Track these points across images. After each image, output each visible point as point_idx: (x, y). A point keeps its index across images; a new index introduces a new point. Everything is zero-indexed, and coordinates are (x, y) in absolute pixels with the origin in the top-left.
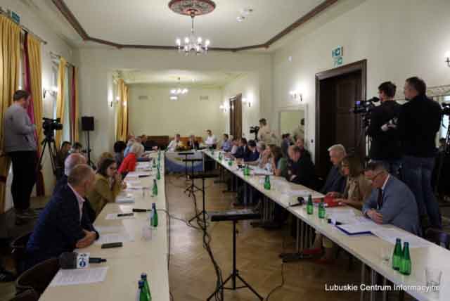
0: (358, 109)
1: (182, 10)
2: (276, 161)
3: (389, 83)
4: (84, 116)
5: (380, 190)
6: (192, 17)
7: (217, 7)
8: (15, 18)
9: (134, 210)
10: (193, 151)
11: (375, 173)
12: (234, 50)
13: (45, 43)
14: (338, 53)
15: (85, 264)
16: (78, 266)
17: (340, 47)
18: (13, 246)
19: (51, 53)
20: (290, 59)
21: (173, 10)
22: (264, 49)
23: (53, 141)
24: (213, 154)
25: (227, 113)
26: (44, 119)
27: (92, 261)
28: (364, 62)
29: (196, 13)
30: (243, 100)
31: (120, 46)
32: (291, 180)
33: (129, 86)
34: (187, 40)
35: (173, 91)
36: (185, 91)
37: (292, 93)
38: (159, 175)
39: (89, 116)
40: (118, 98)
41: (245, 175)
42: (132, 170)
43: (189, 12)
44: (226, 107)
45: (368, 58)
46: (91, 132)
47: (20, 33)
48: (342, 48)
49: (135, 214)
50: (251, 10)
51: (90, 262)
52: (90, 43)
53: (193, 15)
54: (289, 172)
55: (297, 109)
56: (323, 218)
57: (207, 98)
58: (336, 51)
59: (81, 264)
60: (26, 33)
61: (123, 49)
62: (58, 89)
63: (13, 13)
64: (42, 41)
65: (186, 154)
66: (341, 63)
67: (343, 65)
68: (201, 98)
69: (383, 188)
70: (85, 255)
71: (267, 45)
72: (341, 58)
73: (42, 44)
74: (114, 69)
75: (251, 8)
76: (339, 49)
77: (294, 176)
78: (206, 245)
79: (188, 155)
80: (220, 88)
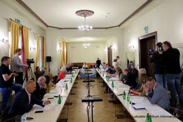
0: (151, 53)
1: (81, 15)
2: (119, 75)
3: (160, 43)
4: (47, 56)
5: (153, 89)
6: (85, 17)
7: (95, 13)
8: (19, 21)
9: (55, 97)
10: (91, 69)
11: (151, 83)
12: (106, 28)
13: (30, 29)
14: (146, 29)
15: (25, 120)
16: (22, 121)
17: (147, 26)
18: (2, 112)
19: (34, 33)
20: (129, 31)
21: (78, 15)
22: (118, 27)
23: (31, 68)
24: (99, 70)
25: (107, 53)
26: (27, 59)
27: (28, 119)
28: (156, 32)
29: (86, 16)
30: (112, 48)
31: (61, 29)
32: (124, 83)
33: (67, 43)
34: (82, 27)
35: (84, 45)
36: (89, 44)
37: (130, 45)
38: (72, 81)
39: (49, 56)
40: (62, 49)
41: (107, 80)
42: (63, 78)
43: (84, 16)
44: (107, 50)
45: (157, 31)
46: (50, 62)
47: (20, 27)
48: (148, 27)
49: (55, 98)
50: (109, 13)
51: (27, 119)
52: (49, 28)
53: (85, 16)
54: (124, 80)
55: (132, 51)
56: (129, 101)
57: (99, 47)
58: (145, 28)
59: (23, 120)
60: (22, 26)
61: (62, 30)
62: (36, 47)
63: (17, 20)
64: (29, 29)
65: (88, 71)
66: (147, 33)
67: (148, 33)
68: (97, 47)
69: (154, 89)
70: (25, 116)
71: (119, 26)
72: (148, 31)
73: (29, 30)
74: (60, 37)
75: (109, 12)
76: (146, 27)
77: (125, 81)
78: (88, 110)
79: (89, 71)
80: (104, 43)
